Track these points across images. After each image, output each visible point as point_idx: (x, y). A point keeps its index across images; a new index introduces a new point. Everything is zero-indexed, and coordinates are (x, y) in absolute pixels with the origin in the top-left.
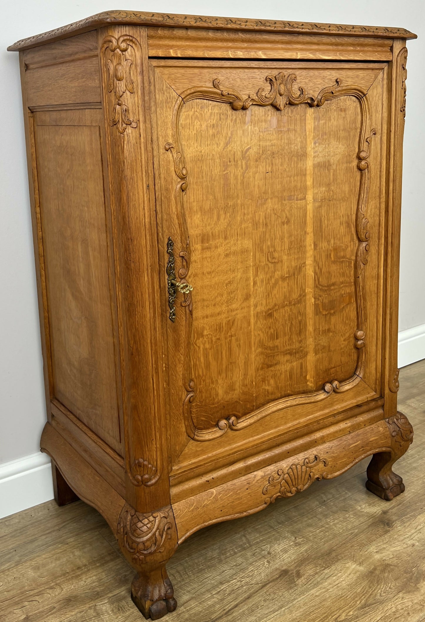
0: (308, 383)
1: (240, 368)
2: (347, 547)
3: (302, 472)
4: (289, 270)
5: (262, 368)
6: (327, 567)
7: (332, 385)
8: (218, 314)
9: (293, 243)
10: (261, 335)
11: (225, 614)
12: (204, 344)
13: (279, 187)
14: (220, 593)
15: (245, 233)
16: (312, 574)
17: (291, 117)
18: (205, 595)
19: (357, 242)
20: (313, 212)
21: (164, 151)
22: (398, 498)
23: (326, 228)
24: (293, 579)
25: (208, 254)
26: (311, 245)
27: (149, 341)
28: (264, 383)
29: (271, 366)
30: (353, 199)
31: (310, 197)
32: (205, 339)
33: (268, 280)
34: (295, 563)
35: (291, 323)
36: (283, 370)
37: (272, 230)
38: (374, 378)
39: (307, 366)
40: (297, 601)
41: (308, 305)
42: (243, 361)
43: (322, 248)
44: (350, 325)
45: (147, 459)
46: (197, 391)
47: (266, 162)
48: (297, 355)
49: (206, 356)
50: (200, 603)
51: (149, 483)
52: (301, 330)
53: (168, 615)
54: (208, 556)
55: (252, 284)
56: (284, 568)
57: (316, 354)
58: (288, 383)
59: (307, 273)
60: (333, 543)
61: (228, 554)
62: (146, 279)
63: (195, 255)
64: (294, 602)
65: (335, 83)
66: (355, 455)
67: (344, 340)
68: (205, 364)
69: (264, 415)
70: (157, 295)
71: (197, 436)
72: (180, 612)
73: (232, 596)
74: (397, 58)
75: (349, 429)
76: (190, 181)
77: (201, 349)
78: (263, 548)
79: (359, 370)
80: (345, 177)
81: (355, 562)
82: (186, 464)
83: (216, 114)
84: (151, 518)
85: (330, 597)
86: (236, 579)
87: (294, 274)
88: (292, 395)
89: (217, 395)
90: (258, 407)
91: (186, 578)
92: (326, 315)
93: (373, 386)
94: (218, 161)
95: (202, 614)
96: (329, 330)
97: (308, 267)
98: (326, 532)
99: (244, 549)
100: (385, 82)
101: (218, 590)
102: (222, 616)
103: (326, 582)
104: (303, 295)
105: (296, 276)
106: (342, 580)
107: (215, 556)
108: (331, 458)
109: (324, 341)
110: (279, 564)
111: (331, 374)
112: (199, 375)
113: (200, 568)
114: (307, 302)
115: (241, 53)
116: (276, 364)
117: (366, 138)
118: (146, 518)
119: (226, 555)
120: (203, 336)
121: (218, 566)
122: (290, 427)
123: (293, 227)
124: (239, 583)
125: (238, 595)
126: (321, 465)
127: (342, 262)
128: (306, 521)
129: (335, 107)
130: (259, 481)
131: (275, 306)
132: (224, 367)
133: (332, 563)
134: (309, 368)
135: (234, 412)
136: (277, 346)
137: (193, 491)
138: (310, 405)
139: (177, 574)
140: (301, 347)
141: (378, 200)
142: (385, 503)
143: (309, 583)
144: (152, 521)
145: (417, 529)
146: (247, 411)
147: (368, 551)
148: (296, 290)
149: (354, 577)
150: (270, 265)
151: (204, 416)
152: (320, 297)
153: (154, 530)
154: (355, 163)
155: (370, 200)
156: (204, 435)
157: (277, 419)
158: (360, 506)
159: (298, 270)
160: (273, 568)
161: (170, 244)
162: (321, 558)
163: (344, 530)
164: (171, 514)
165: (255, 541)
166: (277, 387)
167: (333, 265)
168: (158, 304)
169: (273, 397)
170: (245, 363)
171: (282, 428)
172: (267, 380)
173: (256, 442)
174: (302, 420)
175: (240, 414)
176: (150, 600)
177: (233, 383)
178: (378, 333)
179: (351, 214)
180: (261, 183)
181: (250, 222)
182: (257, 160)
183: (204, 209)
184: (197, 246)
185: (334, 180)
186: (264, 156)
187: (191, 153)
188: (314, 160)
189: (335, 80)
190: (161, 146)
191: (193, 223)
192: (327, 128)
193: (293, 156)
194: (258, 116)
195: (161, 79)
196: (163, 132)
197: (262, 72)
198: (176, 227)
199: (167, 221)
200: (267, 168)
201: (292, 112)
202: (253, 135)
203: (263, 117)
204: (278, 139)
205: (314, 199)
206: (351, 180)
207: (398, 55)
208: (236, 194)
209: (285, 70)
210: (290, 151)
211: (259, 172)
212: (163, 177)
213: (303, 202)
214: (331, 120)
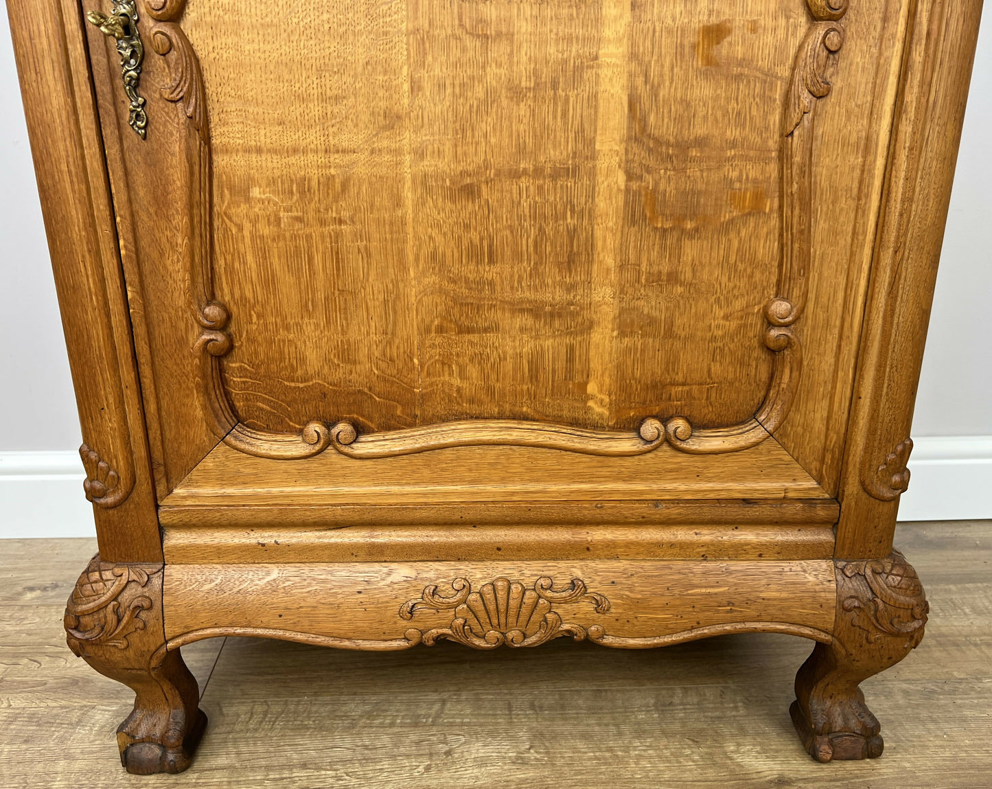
0: (591, 403)
1: (371, 311)
3: (522, 603)
5: (441, 330)
7: (665, 426)
10: (439, 239)
12: (253, 223)
28: (446, 368)
29: (470, 330)
32: (256, 210)
35: (542, 230)
38: (818, 444)
39: (588, 360)
42: (381, 298)
44: (751, 276)
46: (241, 336)
48: (556, 321)
49: (263, 255)
51: (102, 501)
52: (574, 257)
53: (161, 775)
57: (622, 334)
58: (525, 387)
66: (702, 617)
67: (726, 317)
69: (433, 442)
71: (236, 438)
75: (701, 550)
77: (246, 233)
78: (450, 737)
79: (768, 410)
82: (208, 491)
84: (107, 575)
86: (334, 770)
88: (534, 420)
89: (302, 360)
90: (428, 421)
92: (665, 230)
93: (815, 465)
96: (673, 278)
101: (284, 775)
104: (584, 157)
108: (622, 598)
109: (652, 305)
110: (442, 780)
111: (668, 399)
114: (599, 178)
116: (486, 330)
118: (100, 571)
119: (373, 720)
120: (248, 200)
121: (336, 734)
122: (513, 494)
126: (586, 607)
127: (737, 77)
130: (394, 586)
131: (486, 168)
132: (320, 296)
134: (595, 364)
135: (355, 416)
136: (491, 284)
137: (221, 555)
138: (585, 458)
139: (261, 716)
140: (572, 303)
144: (107, 580)
146: (390, 422)
151: (264, 400)
153: (103, 599)
156: (259, 443)
157: (477, 464)
164: (156, 581)
166: (490, 391)
169: (475, 409)
170: (386, 302)
171: (489, 488)
172: (457, 364)
173: (405, 500)
174: (554, 488)
175: (372, 426)
176: (128, 734)
177: (349, 344)
178: (848, 319)
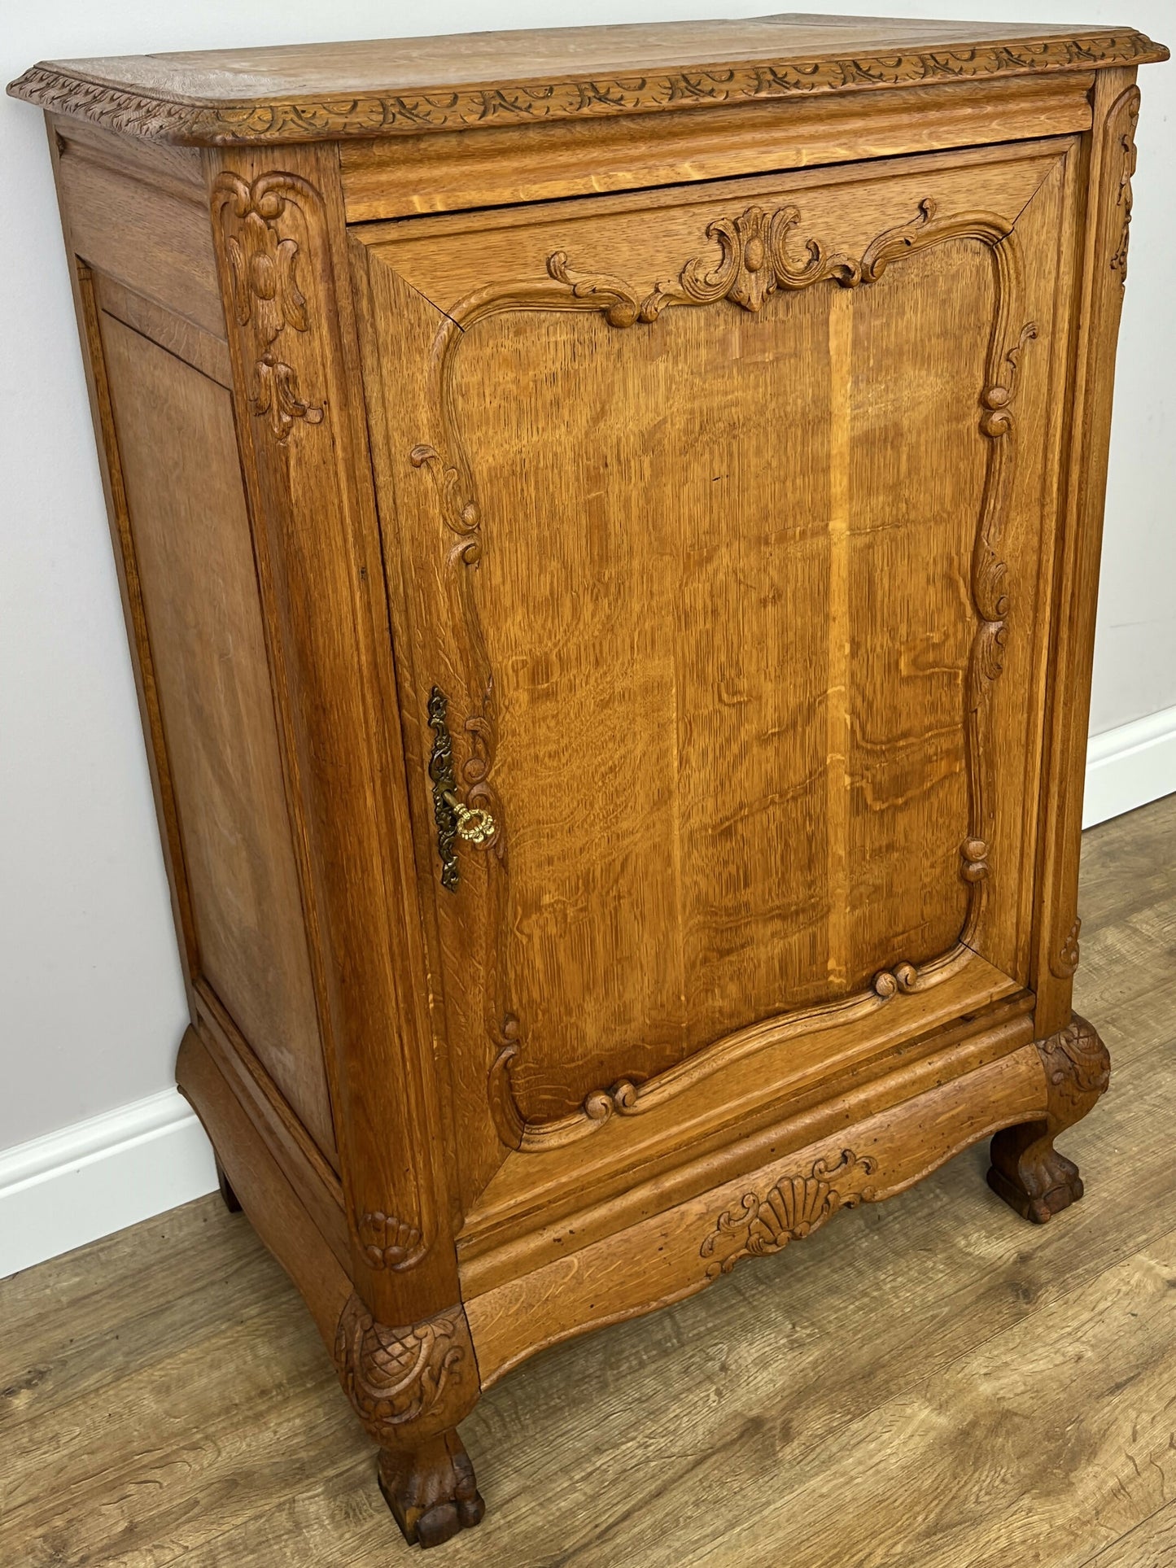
0: (831, 978)
1: (645, 968)
2: (916, 1356)
3: (806, 1194)
4: (779, 717)
5: (705, 960)
6: (860, 1415)
7: (895, 976)
8: (582, 850)
9: (792, 649)
10: (703, 884)
11: (598, 1538)
12: (543, 928)
13: (751, 511)
14: (591, 1479)
15: (653, 642)
16: (820, 1432)
17: (784, 322)
18: (555, 1481)
19: (975, 621)
20: (850, 562)
21: (410, 468)
22: (1063, 1216)
23: (886, 600)
24: (773, 1445)
25: (548, 707)
26: (842, 647)
27: (385, 950)
28: (709, 994)
29: (729, 952)
30: (966, 514)
31: (839, 525)
32: (546, 915)
33: (721, 748)
34: (783, 1398)
35: (787, 844)
36: (763, 957)
37: (731, 625)
38: (1011, 947)
39: (827, 942)
40: (772, 1507)
41: (832, 792)
42: (653, 952)
43: (873, 650)
44: (949, 826)
45: (395, 1214)
46: (527, 1038)
47: (712, 452)
48: (801, 916)
49: (550, 951)
50: (541, 1504)
51: (403, 1265)
52: (813, 857)
53: (461, 1535)
54: (577, 1369)
55: (676, 764)
56: (754, 1413)
57: (854, 908)
58: (777, 985)
59: (829, 716)
60: (883, 1343)
61: (624, 1367)
62: (370, 801)
63: (512, 716)
64: (766, 1513)
65: (918, 213)
66: (950, 1140)
67: (932, 866)
68: (546, 972)
69: (707, 1070)
70: (404, 838)
71: (528, 1141)
72: (491, 1528)
73: (622, 1486)
74: (1106, 122)
75: (936, 1078)
76: (492, 532)
77: (536, 940)
78: (712, 1351)
79: (971, 932)
80: (942, 461)
81: (929, 1400)
82: (499, 1208)
83: (560, 346)
84: (410, 1341)
85: (854, 1499)
86: (633, 1439)
87: (794, 725)
88: (786, 1012)
89: (582, 1038)
90: (695, 1052)
91: (515, 1432)
92: (882, 811)
93: (1009, 965)
94: (569, 468)
95: (542, 1536)
96: (890, 847)
97: (832, 702)
98: (872, 1311)
99: (665, 1353)
100: (1069, 190)
101: (589, 1470)
102: (590, 1542)
103: (850, 1456)
104: (818, 774)
105: (800, 729)
106: (889, 1451)
107: (591, 1370)
108: (886, 1152)
109: (876, 874)
110: (744, 1399)
111: (893, 949)
112: (531, 1001)
113: (553, 1403)
114: (830, 786)
115: (629, 176)
116: (743, 946)
117: (1006, 350)
118: (398, 1340)
119: (618, 1368)
120: (539, 908)
121: (595, 1401)
122: (778, 1090)
123: (790, 607)
124: (640, 1452)
125: (634, 1485)
126: (858, 1173)
127: (930, 677)
128: (825, 1276)
129: (917, 275)
130: (691, 1228)
131: (741, 809)
132: (600, 971)
133: (873, 1403)
134: (834, 942)
135: (629, 1072)
136: (747, 904)
137: (518, 1267)
138: (835, 1031)
139: (496, 1418)
140: (812, 897)
141: (1037, 509)
142: (1029, 1232)
143: (810, 1458)
144: (413, 1347)
145: (1097, 1310)
146: (664, 1064)
147: (966, 1371)
148: (799, 761)
149: (919, 1444)
150: (726, 710)
151: (546, 1091)
152: (867, 769)
153: (417, 1369)
154: (975, 415)
155: (1013, 514)
156: (545, 1137)
157: (743, 1074)
158: (966, 1237)
159: (805, 712)
160: (728, 1410)
161: (438, 702)
162: (847, 1388)
163: (915, 1307)
164: (461, 1325)
165: (695, 1332)
166: (746, 999)
167: (906, 687)
168: (405, 858)
169: (735, 1022)
170: (657, 954)
171: (757, 1094)
172: (719, 985)
173: (685, 1137)
174: (811, 1070)
175: (645, 1074)
176: (418, 1506)
177: (625, 1006)
178: (1027, 840)
179: (958, 553)
180: (698, 509)
181: (668, 612)
182: (684, 451)
183: (535, 598)
184: (516, 694)
185: (910, 473)
186: (705, 438)
187: (491, 460)
188: (853, 429)
189: (916, 205)
190: (398, 456)
191: (503, 638)
192: (893, 338)
193: (790, 426)
194: (686, 334)
195: (390, 276)
196: (403, 419)
197: (694, 214)
198: (453, 658)
199: (424, 647)
200: (716, 466)
201: (788, 309)
202: (674, 387)
203: (703, 334)
204: (748, 386)
205: (851, 529)
206: (961, 465)
207: (1109, 112)
208: (625, 547)
209: (765, 199)
210: (782, 414)
211: (693, 481)
212: (408, 537)
213: (821, 541)
214: (904, 313)
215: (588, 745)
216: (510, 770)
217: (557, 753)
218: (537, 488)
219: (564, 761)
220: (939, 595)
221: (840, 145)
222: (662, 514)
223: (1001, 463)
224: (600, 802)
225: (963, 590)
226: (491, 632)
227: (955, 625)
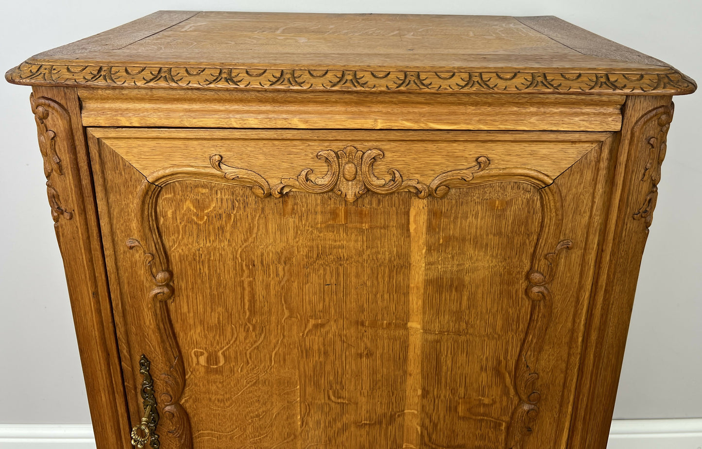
4: (370, 416)
9: (380, 384)
13: (352, 306)
15: (284, 360)
17: (376, 210)
19: (516, 399)
20: (423, 347)
21: (126, 249)
23: (449, 373)
25: (213, 377)
26: (415, 390)
30: (512, 339)
31: (415, 325)
33: (330, 422)
37: (337, 362)
43: (439, 397)
47: (325, 270)
55: (299, 423)
59: (406, 425)
63: (195, 377)
65: (474, 164)
70: (123, 420)
74: (633, 128)
76: (181, 287)
80: (496, 305)
87: (380, 423)
94: (230, 263)
97: (407, 418)
105: (384, 426)
115: (256, 121)
117: (545, 252)
123: (379, 362)
127: (481, 421)
129: (478, 198)
141: (566, 348)
148: (383, 442)
150: (333, 405)
154: (522, 284)
155: (546, 347)
159: (388, 418)
161: (146, 363)
167: (462, 422)
179: (505, 358)
180: (315, 299)
181: (295, 347)
182: (306, 266)
183: (208, 324)
184: (197, 367)
185: (469, 308)
186: (321, 262)
187: (180, 251)
188: (426, 275)
189: (474, 159)
190: (119, 242)
191: (189, 338)
192: (458, 230)
193: (380, 266)
194: (307, 206)
195: (114, 154)
196: (122, 225)
197: (309, 145)
198: (154, 344)
199: (137, 335)
200: (328, 278)
201: (379, 203)
202: (299, 232)
203: (319, 207)
204: (350, 240)
205: (423, 329)
206: (510, 310)
207: (637, 122)
208: (266, 309)
209: (360, 143)
210: (375, 258)
211: (312, 283)
212: (126, 281)
213: (402, 332)
214: (467, 217)
215: (242, 401)
216: (194, 402)
217: (222, 401)
218: (209, 270)
219: (227, 404)
220: (490, 379)
221: (407, 120)
222: (291, 296)
223: (538, 316)
224: (250, 430)
225: (508, 380)
226: (181, 334)
227: (501, 397)
